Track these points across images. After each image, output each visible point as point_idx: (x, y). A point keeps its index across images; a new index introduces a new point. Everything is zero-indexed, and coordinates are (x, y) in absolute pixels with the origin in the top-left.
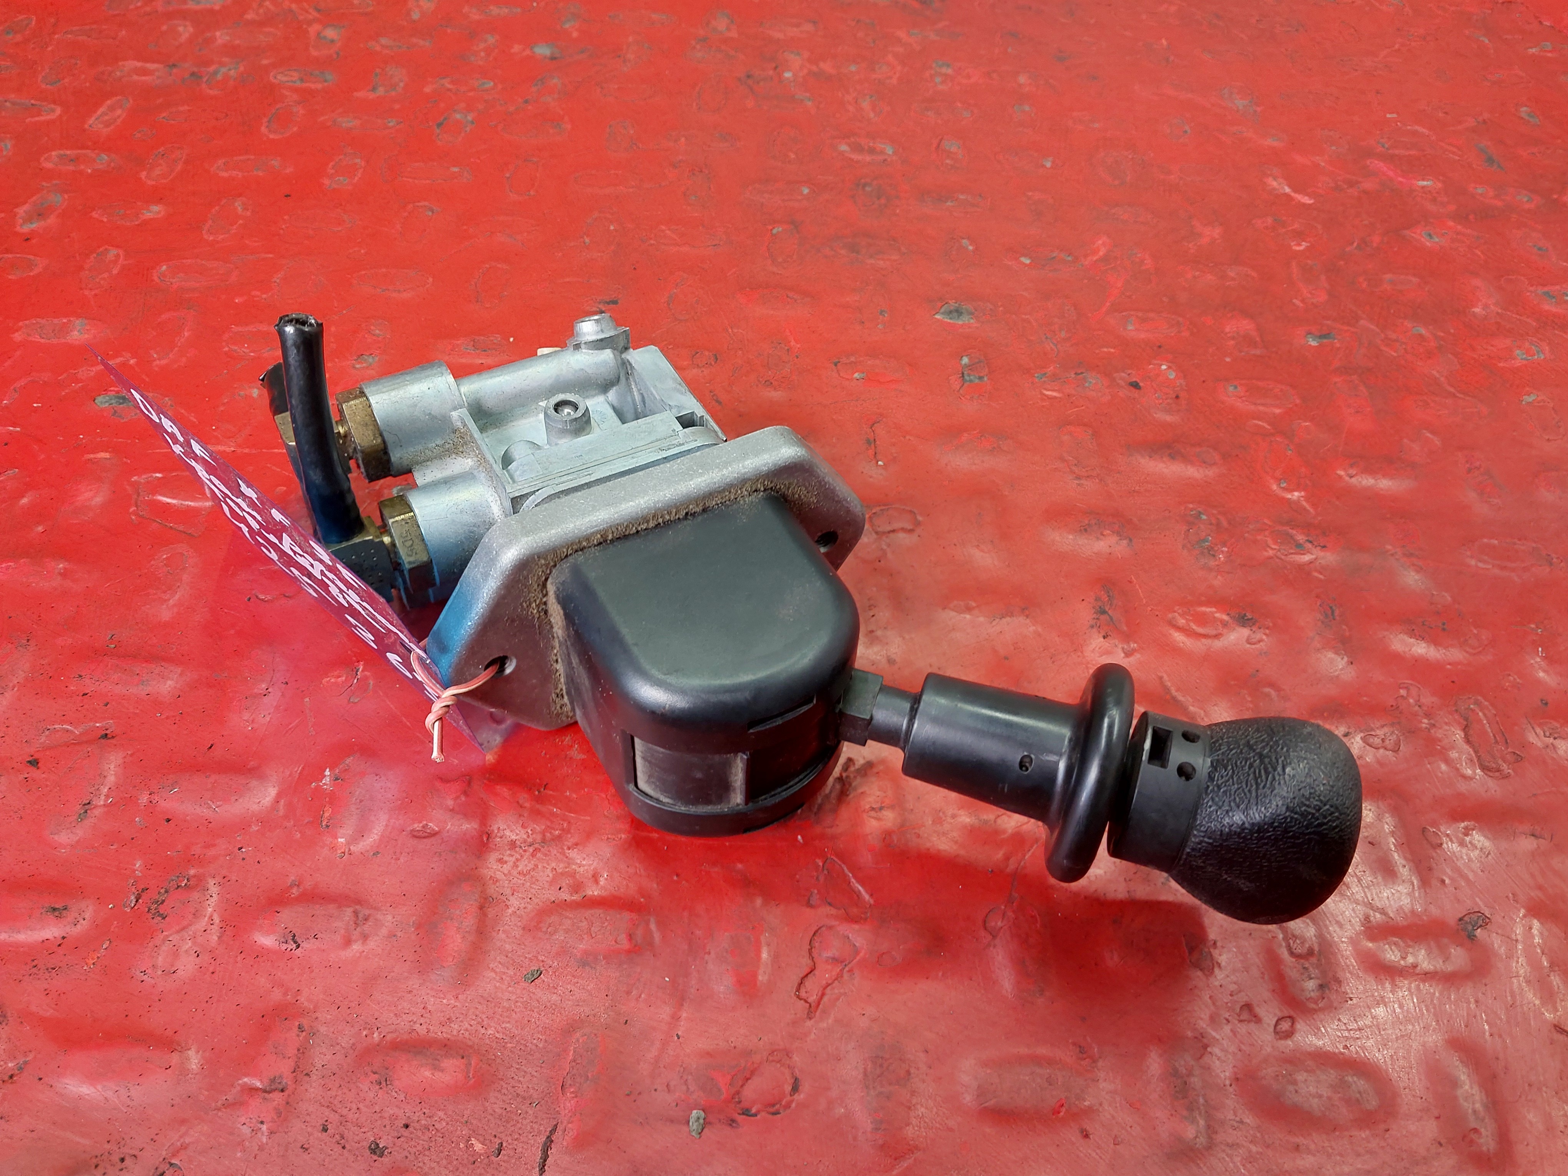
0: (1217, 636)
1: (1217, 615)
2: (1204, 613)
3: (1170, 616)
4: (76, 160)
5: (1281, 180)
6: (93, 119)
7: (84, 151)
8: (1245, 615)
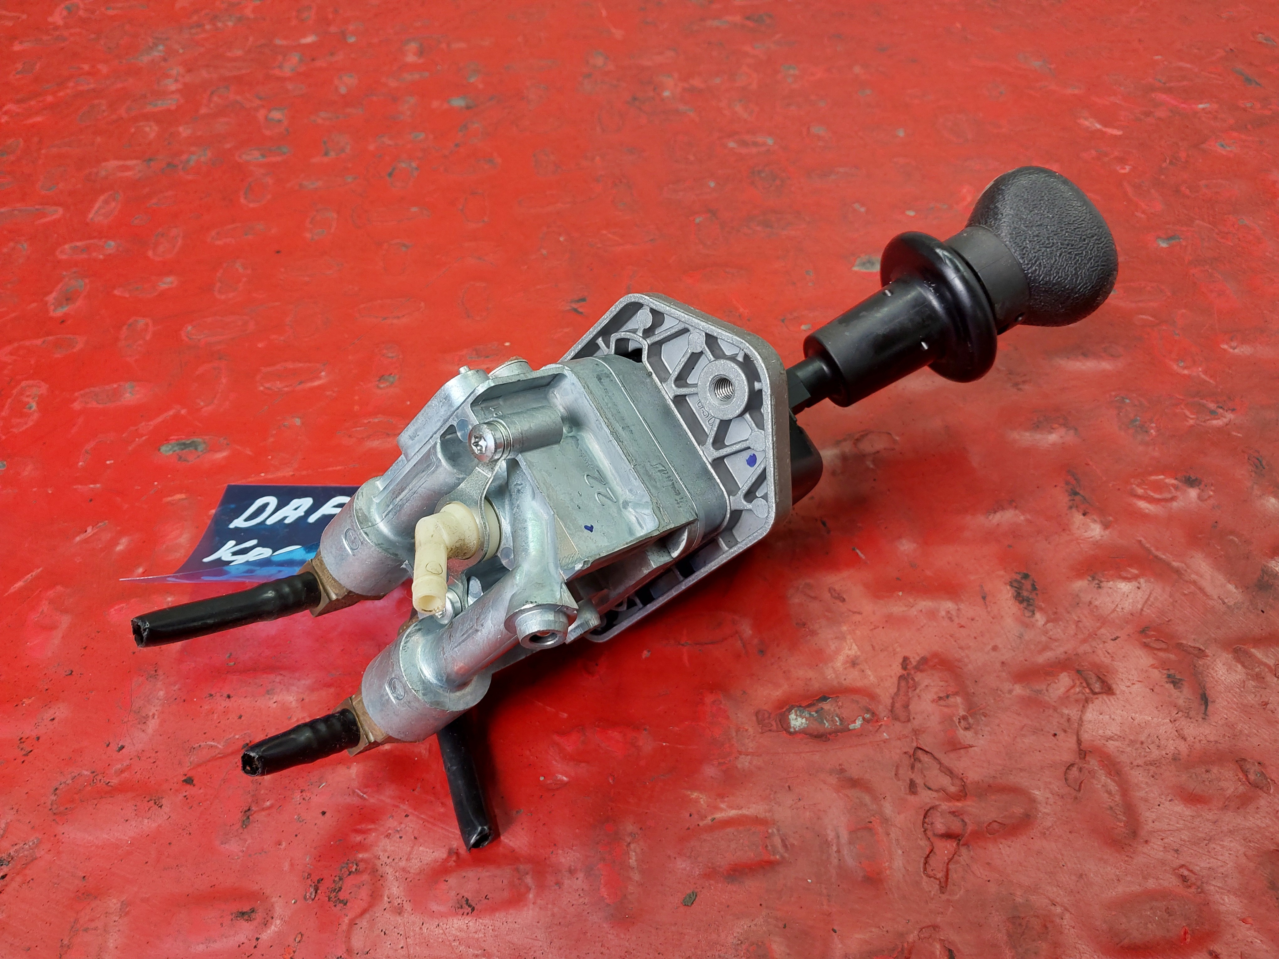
0: (1173, 499)
1: (1167, 481)
2: (1156, 481)
3: (1129, 488)
4: (88, 248)
5: (1091, 120)
6: (93, 212)
7: (92, 241)
8: (1190, 477)
